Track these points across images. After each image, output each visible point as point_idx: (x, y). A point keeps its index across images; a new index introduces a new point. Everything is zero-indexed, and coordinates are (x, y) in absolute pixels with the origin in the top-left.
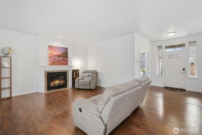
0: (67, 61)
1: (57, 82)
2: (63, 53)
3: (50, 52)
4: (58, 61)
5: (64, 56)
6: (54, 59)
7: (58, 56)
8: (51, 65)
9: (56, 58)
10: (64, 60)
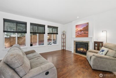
0: (88, 34)
1: (82, 49)
2: (84, 28)
3: (76, 29)
4: (80, 34)
5: (85, 30)
6: (78, 33)
7: (81, 31)
8: (76, 37)
9: (80, 32)
10: (85, 33)
